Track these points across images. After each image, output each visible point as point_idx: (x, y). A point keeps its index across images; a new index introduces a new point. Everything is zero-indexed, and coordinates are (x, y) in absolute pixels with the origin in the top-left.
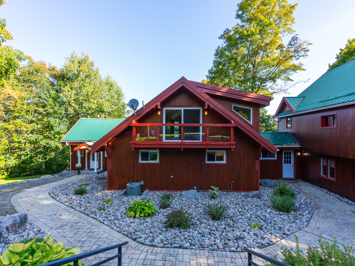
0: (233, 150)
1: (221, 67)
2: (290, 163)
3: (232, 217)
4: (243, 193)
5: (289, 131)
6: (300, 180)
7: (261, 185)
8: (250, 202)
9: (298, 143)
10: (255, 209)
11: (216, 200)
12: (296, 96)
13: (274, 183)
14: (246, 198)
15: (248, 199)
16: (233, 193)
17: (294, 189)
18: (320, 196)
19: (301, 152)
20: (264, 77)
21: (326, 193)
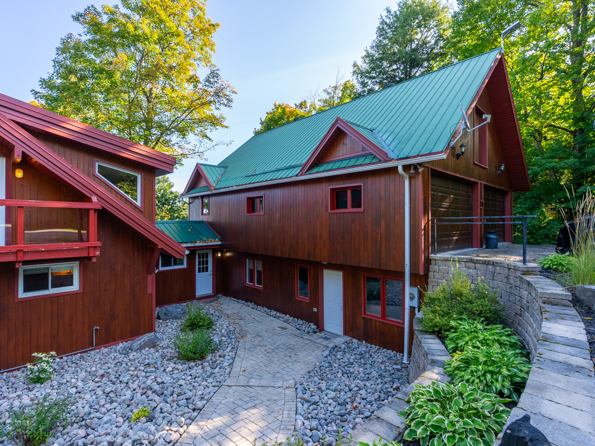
0: (94, 260)
1: (73, 79)
2: (207, 271)
3: (85, 417)
4: (121, 345)
5: (205, 219)
6: (220, 295)
7: (159, 318)
8: (134, 360)
9: (218, 238)
10: (144, 374)
11: (47, 384)
12: (216, 164)
13: (182, 309)
14: (127, 354)
15: (131, 356)
16: (98, 351)
17: (211, 312)
18: (246, 315)
19: (222, 252)
20: (167, 124)
21: (253, 308)
